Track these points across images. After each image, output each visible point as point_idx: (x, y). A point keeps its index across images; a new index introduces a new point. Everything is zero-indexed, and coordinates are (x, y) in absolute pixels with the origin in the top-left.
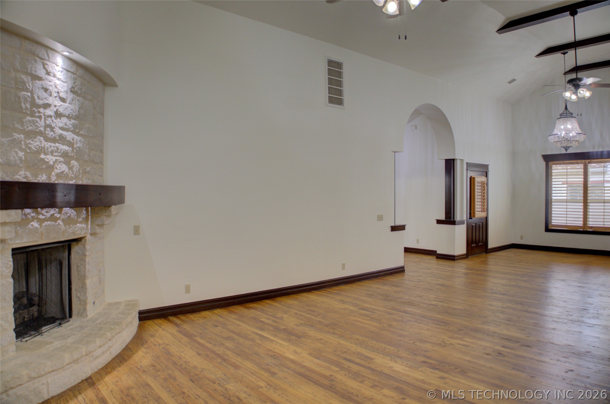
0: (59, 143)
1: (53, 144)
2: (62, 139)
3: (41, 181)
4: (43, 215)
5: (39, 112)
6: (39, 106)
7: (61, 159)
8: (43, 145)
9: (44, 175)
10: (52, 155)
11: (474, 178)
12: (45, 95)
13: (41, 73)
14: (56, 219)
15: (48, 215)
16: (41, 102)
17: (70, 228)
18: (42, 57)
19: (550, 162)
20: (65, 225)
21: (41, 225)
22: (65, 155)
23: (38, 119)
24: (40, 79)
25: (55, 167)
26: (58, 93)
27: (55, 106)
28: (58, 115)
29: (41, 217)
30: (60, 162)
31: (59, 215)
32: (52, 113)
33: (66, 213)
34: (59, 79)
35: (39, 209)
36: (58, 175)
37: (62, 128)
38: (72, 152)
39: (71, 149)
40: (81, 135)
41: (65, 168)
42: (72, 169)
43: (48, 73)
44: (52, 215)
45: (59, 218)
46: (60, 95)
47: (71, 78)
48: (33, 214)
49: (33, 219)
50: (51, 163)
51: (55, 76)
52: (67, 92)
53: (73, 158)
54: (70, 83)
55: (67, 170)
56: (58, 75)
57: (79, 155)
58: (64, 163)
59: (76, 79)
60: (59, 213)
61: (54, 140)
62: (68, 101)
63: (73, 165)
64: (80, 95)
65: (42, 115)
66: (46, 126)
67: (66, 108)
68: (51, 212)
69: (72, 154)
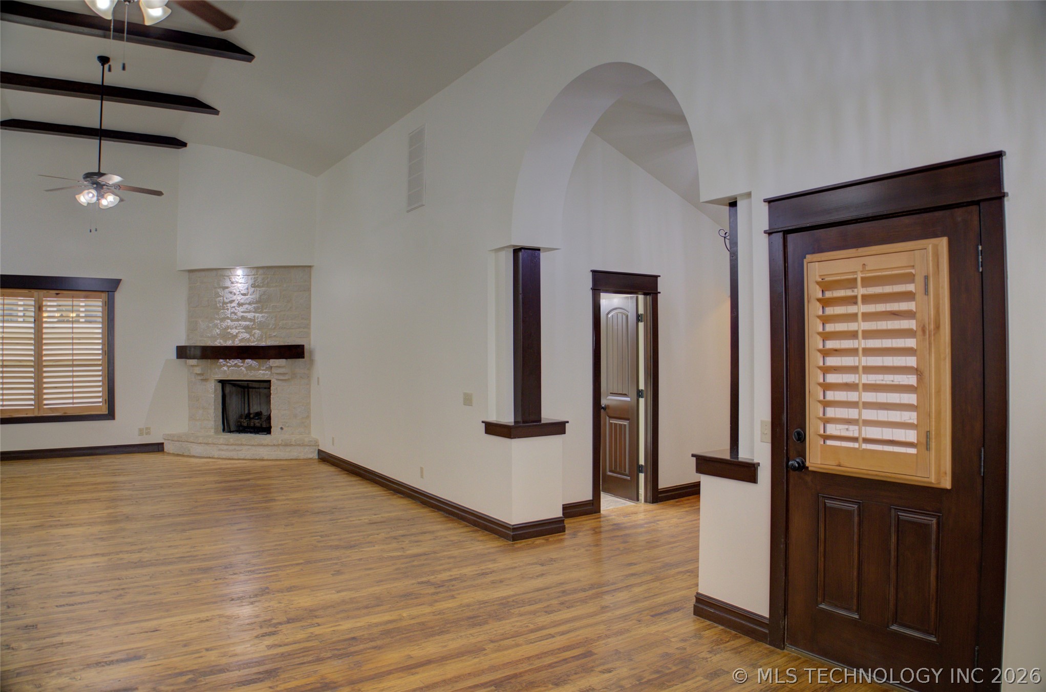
0: (241, 321)
1: (237, 323)
2: (243, 318)
3: (228, 345)
5: (227, 306)
6: (227, 303)
7: (244, 331)
8: (229, 324)
9: (230, 341)
10: (236, 329)
12: (231, 295)
13: (228, 284)
14: (239, 366)
15: (233, 364)
16: (227, 301)
17: (253, 373)
18: (228, 275)
20: (247, 370)
21: (228, 369)
22: (246, 328)
23: (226, 311)
24: (227, 288)
25: (238, 336)
26: (240, 291)
27: (238, 300)
28: (240, 305)
29: (229, 364)
30: (242, 332)
31: (242, 364)
32: (235, 305)
33: (248, 364)
34: (241, 283)
35: (228, 360)
36: (241, 340)
37: (242, 312)
38: (253, 325)
39: (252, 323)
40: (265, 313)
41: (246, 336)
42: (253, 335)
43: (232, 283)
44: (236, 364)
45: (242, 366)
46: (242, 292)
47: (252, 279)
48: (224, 363)
49: (224, 365)
50: (235, 334)
51: (237, 282)
52: (247, 289)
53: (254, 329)
54: (251, 282)
55: (248, 337)
56: (240, 281)
57: (261, 326)
58: (247, 333)
59: (257, 277)
60: (242, 363)
61: (238, 320)
62: (249, 294)
63: (255, 333)
64: (263, 287)
65: (229, 307)
66: (232, 313)
67: (247, 299)
68: (235, 362)
69: (254, 326)
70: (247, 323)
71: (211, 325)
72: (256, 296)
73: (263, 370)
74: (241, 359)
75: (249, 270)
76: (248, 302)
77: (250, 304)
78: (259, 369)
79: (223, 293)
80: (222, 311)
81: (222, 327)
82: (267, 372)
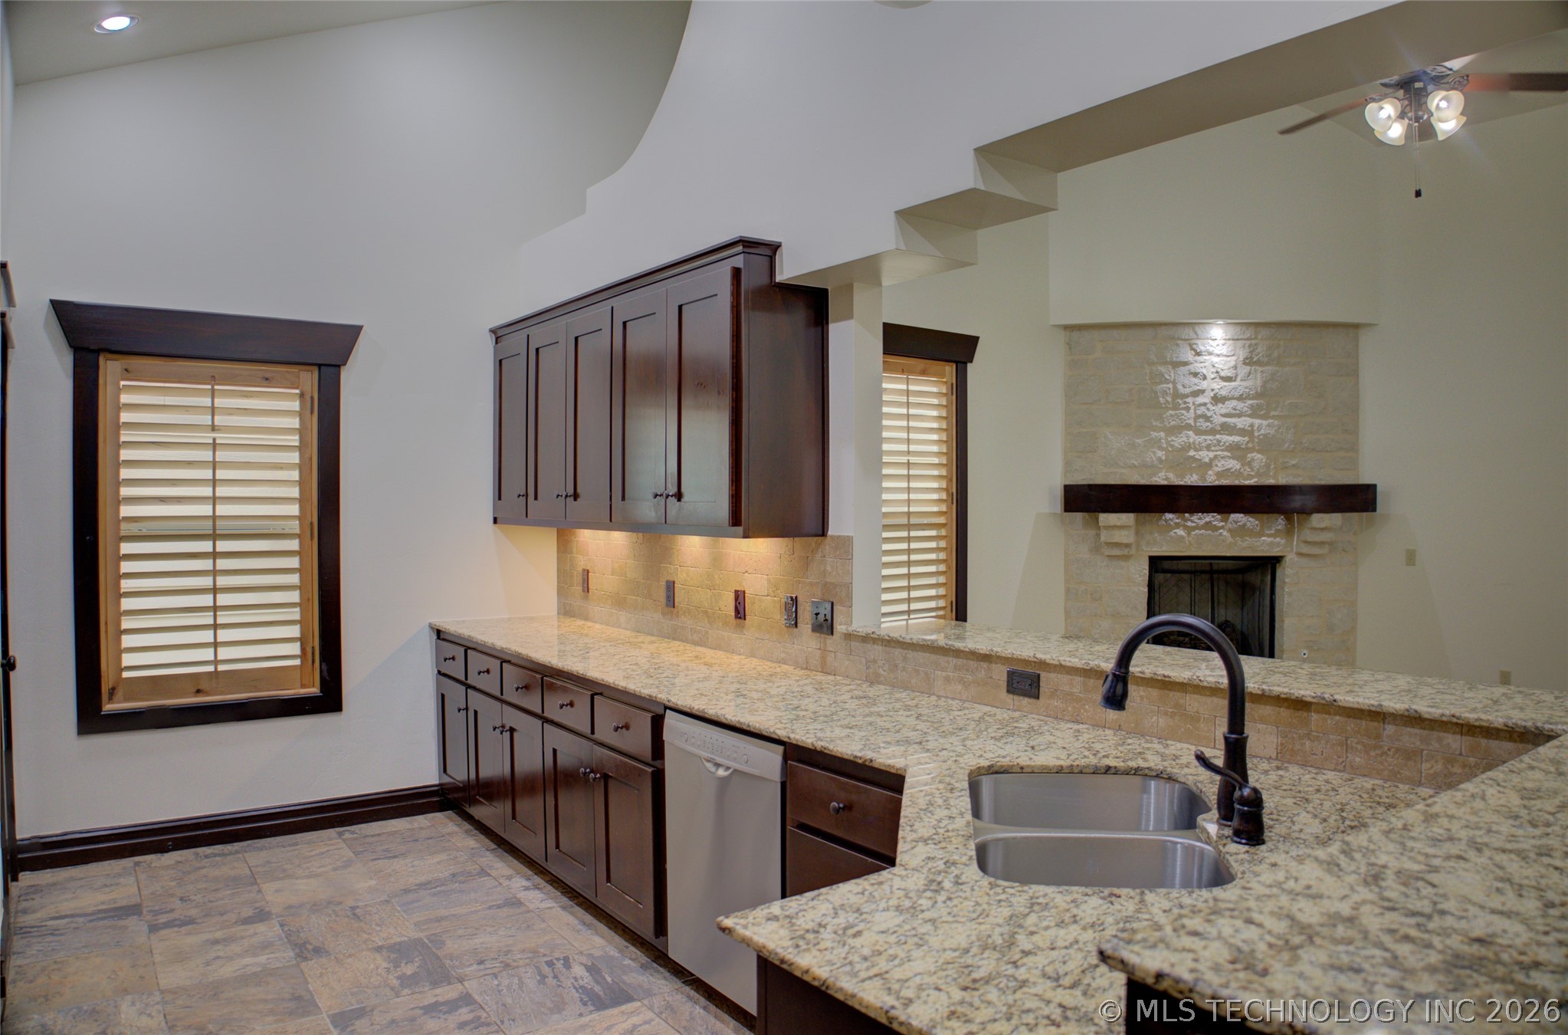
0: (1221, 434)
1: (1211, 437)
2: (1226, 429)
3: (1189, 483)
4: (1192, 522)
5: (1185, 403)
6: (1187, 396)
7: (1229, 454)
8: (1191, 440)
9: (1194, 475)
10: (1209, 450)
12: (1196, 380)
13: (1189, 356)
14: (1216, 528)
15: (1202, 522)
16: (1187, 391)
17: (1243, 541)
18: (1187, 337)
20: (1232, 536)
21: (1189, 534)
22: (1233, 448)
23: (1183, 412)
24: (1186, 364)
25: (1214, 464)
26: (1217, 372)
27: (1213, 390)
28: (1217, 399)
29: (1189, 524)
30: (1223, 458)
31: (1223, 523)
32: (1207, 400)
33: (1236, 522)
34: (1218, 356)
35: (1187, 515)
36: (1219, 475)
38: (1248, 442)
39: (1247, 439)
40: (1274, 417)
41: (1234, 464)
42: (1249, 464)
43: (1198, 354)
44: (1207, 523)
45: (1222, 527)
46: (1222, 374)
47: (1244, 347)
48: (1177, 521)
49: (1177, 526)
50: (1207, 460)
51: (1210, 354)
52: (1235, 367)
53: (1251, 450)
54: (1242, 354)
55: (1238, 467)
56: (1217, 351)
57: (1266, 445)
58: (1233, 458)
59: (1256, 344)
60: (1222, 521)
61: (1212, 432)
62: (1239, 378)
63: (1253, 460)
64: (1268, 364)
65: (1191, 405)
66: (1197, 417)
67: (1235, 388)
68: (1207, 519)
69: (1250, 445)
70: (1237, 438)
71: (1139, 441)
72: (1255, 382)
73: (1269, 536)
74: (1219, 512)
75: (1238, 328)
76: (1237, 394)
77: (1240, 398)
78: (1261, 534)
79: (1173, 375)
80: (1171, 412)
81: (1172, 446)
82: (1278, 539)
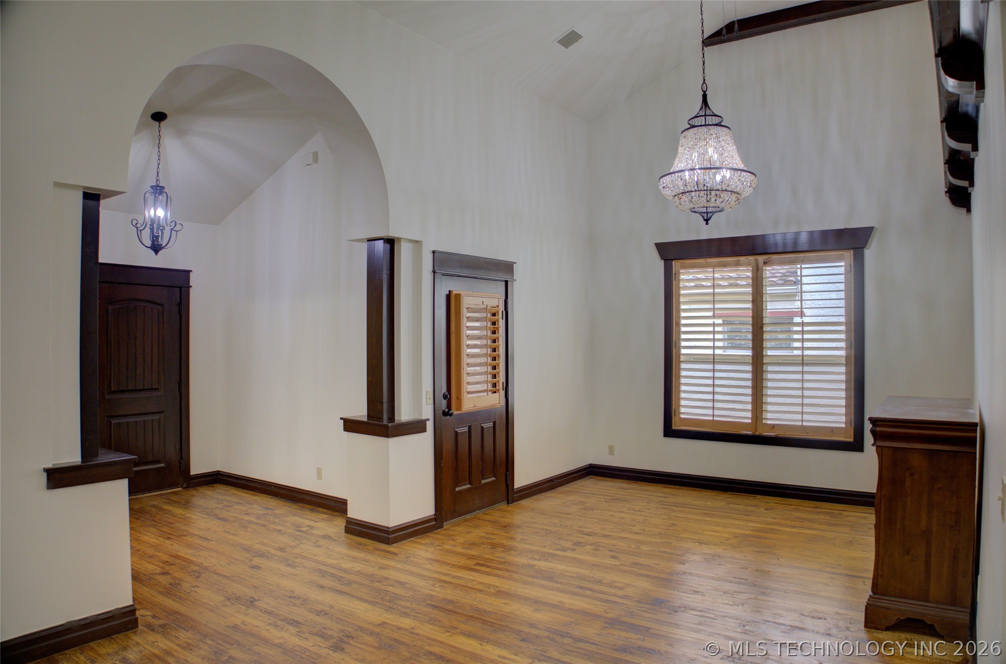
11: (458, 296)
19: (673, 262)
